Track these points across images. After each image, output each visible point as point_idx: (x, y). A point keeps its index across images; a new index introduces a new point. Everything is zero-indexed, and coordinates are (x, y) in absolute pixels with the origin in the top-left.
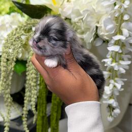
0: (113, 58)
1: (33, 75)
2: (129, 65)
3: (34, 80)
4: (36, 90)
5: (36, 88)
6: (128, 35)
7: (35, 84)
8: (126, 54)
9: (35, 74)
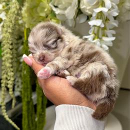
0: (95, 34)
1: (8, 55)
2: (112, 41)
3: (10, 61)
4: (12, 71)
5: (12, 70)
6: (111, 6)
7: (11, 65)
8: (110, 29)
9: (10, 53)
